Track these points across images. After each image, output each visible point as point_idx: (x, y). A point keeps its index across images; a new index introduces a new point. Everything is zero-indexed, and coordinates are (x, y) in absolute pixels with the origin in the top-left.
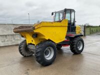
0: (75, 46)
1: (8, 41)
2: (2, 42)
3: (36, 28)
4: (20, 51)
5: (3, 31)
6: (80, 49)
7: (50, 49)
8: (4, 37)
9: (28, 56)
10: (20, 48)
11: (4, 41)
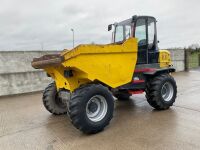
0: (155, 93)
1: (28, 84)
2: (18, 85)
3: (67, 57)
4: (45, 103)
5: (19, 66)
6: (168, 99)
7: (99, 100)
8: (22, 76)
9: (60, 114)
10: (44, 97)
11: (22, 84)
